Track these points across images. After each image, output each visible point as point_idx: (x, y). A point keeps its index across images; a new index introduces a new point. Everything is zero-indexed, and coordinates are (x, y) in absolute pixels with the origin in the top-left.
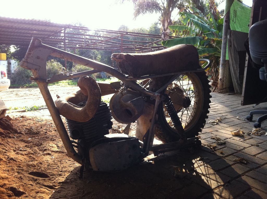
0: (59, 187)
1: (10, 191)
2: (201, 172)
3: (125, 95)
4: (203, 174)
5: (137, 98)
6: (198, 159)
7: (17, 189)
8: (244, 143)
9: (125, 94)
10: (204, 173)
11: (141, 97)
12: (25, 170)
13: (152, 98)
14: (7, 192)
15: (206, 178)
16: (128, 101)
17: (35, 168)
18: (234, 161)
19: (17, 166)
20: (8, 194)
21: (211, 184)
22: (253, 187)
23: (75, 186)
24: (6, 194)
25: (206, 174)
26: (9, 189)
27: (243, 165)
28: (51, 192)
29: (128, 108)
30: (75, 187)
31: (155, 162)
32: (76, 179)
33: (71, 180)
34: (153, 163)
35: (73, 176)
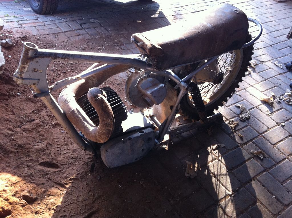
0: (70, 184)
1: (23, 200)
2: (213, 172)
4: (214, 174)
5: (158, 87)
6: (214, 147)
7: (29, 196)
8: (270, 118)
10: (216, 173)
12: (34, 160)
14: (21, 202)
15: (216, 180)
17: (45, 153)
18: (251, 153)
19: (26, 155)
20: (22, 205)
21: (219, 191)
22: (259, 200)
23: (86, 184)
24: (20, 205)
25: (218, 175)
26: (22, 197)
27: (259, 160)
28: (63, 192)
30: (86, 186)
31: (168, 147)
32: (87, 173)
33: (82, 175)
34: (167, 149)
35: (84, 167)
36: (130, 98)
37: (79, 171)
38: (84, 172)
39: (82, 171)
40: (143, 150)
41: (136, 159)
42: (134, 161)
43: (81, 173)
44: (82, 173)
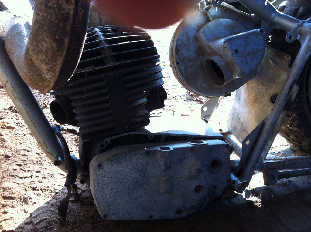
3: (213, 20)
5: (246, 33)
9: (214, 18)
11: (259, 30)
13: (291, 37)
16: (219, 38)
29: (216, 59)
31: (263, 202)
32: (52, 225)
33: (37, 227)
34: (258, 204)
35: (51, 211)
36: (178, 63)
37: (34, 217)
38: (45, 221)
39: (43, 218)
40: (198, 189)
41: (179, 212)
42: (172, 215)
43: (37, 224)
44: (40, 222)
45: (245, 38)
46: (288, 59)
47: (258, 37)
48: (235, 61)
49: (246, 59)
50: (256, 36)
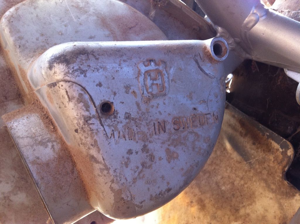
45: (151, 61)
46: (284, 153)
47: (204, 68)
48: (93, 152)
49: (145, 149)
50: (197, 62)
